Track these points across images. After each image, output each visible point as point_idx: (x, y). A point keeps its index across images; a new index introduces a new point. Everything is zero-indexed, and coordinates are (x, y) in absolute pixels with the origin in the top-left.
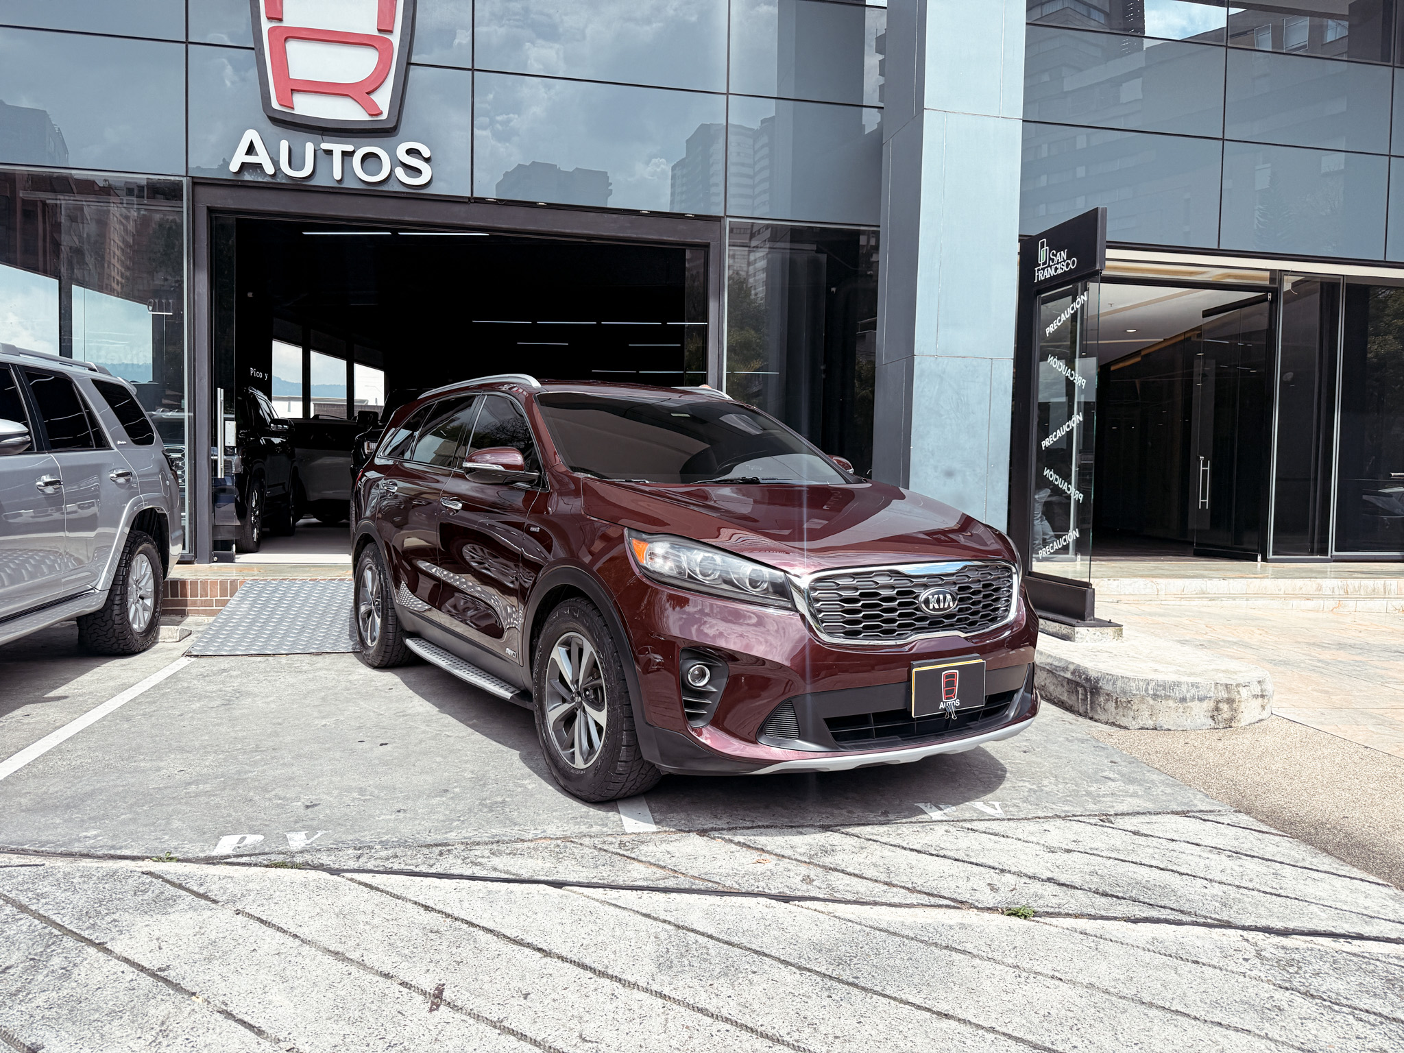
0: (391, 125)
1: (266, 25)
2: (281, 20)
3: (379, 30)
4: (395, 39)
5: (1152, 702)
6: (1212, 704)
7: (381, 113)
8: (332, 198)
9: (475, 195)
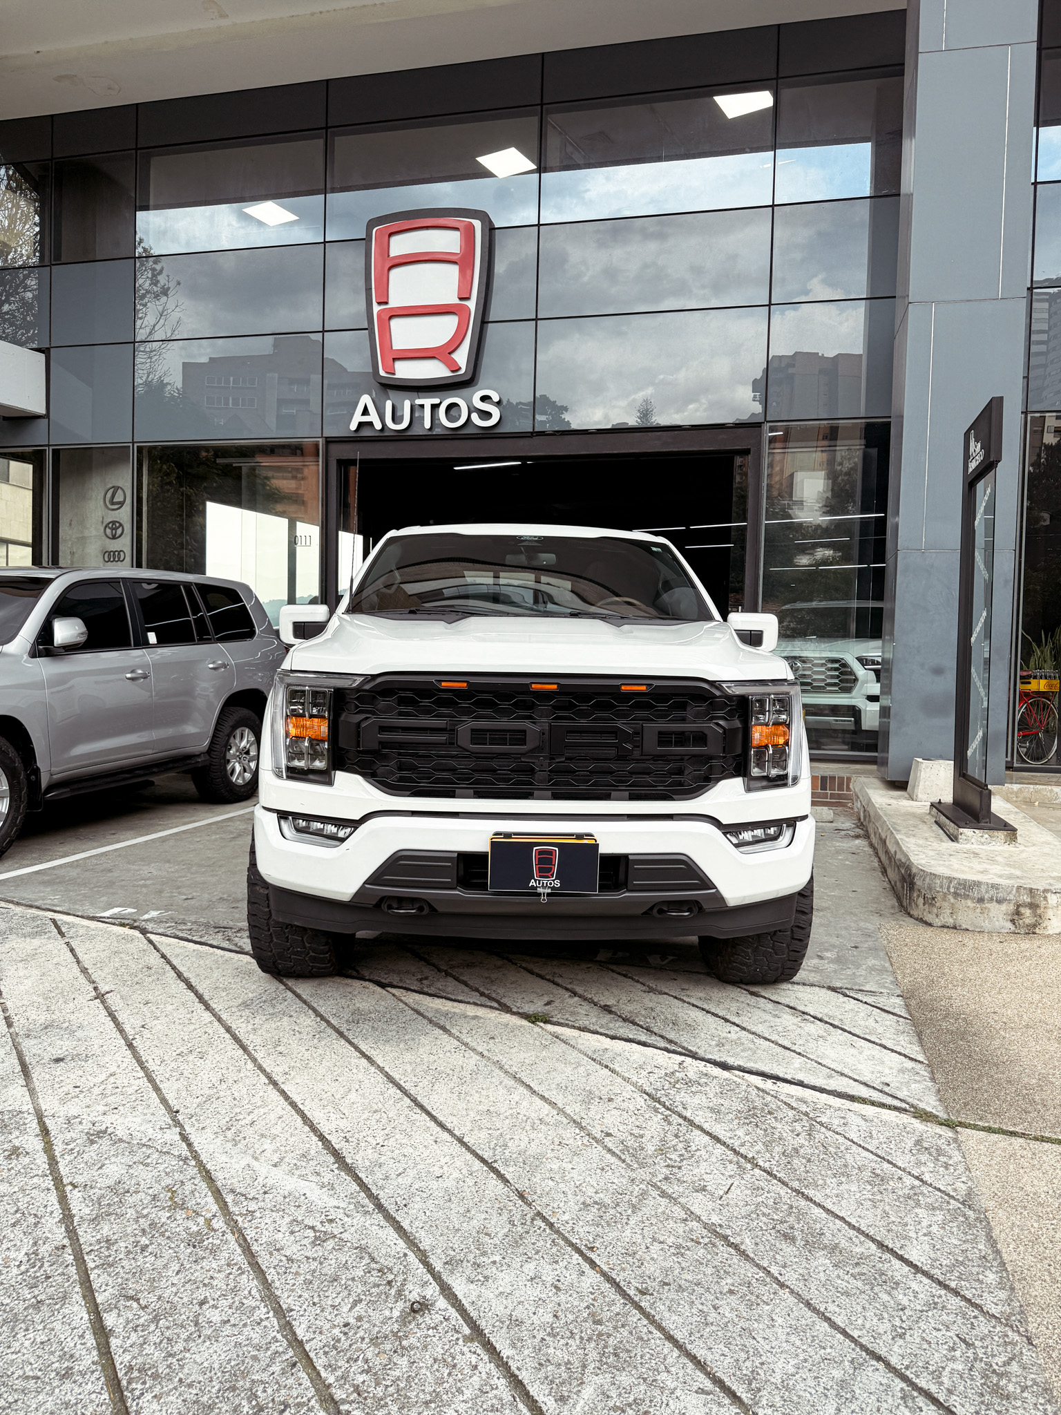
0: (468, 377)
1: (376, 308)
2: (386, 303)
3: (461, 299)
4: (472, 304)
5: (952, 900)
6: (1012, 907)
7: (459, 368)
8: (425, 444)
9: (536, 430)
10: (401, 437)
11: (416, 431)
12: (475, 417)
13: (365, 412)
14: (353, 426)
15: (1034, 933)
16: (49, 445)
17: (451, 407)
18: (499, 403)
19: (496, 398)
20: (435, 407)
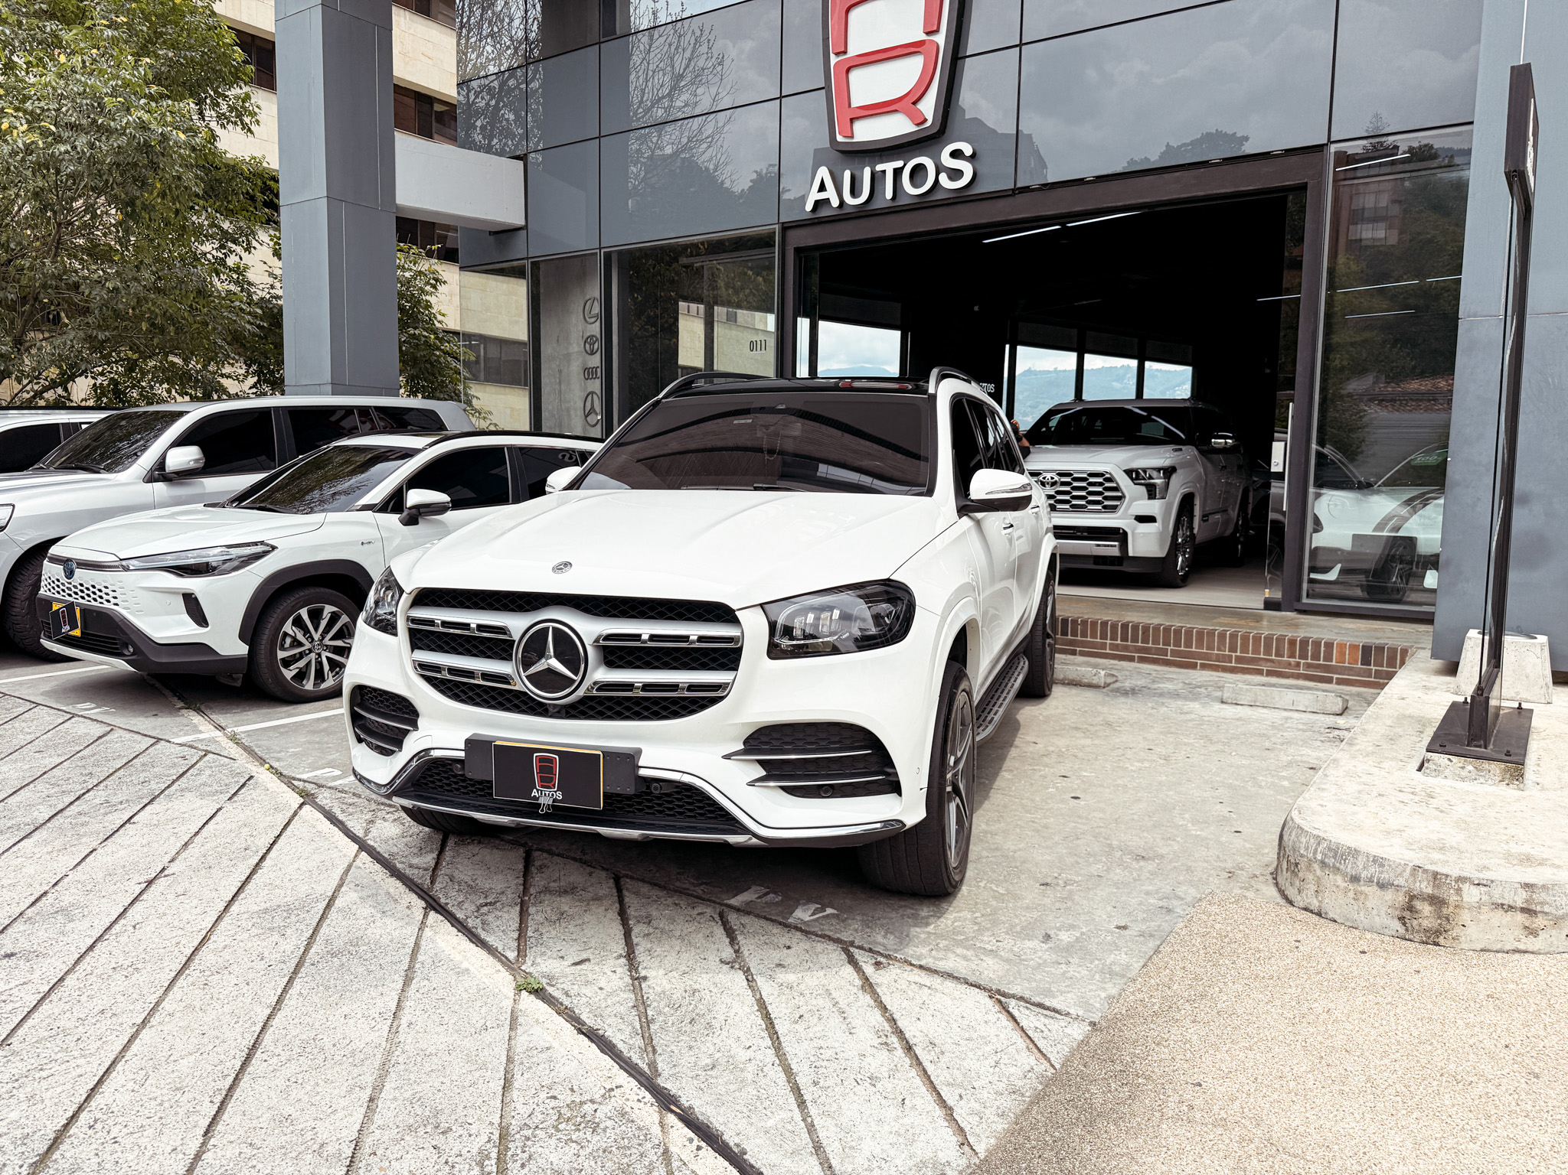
0: (936, 130)
1: (834, 60)
2: (845, 52)
3: (928, 33)
4: (940, 39)
5: (1319, 872)
6: (1401, 899)
7: (926, 120)
8: (888, 218)
9: (1019, 185)
10: (862, 213)
11: (877, 204)
12: (944, 179)
13: (822, 188)
14: (809, 207)
15: (1437, 944)
16: (528, 258)
17: (919, 170)
18: (973, 158)
19: (968, 150)
20: (898, 172)
